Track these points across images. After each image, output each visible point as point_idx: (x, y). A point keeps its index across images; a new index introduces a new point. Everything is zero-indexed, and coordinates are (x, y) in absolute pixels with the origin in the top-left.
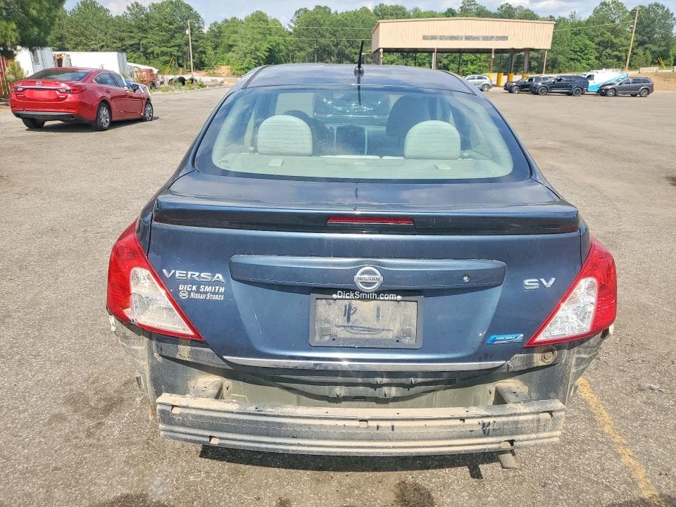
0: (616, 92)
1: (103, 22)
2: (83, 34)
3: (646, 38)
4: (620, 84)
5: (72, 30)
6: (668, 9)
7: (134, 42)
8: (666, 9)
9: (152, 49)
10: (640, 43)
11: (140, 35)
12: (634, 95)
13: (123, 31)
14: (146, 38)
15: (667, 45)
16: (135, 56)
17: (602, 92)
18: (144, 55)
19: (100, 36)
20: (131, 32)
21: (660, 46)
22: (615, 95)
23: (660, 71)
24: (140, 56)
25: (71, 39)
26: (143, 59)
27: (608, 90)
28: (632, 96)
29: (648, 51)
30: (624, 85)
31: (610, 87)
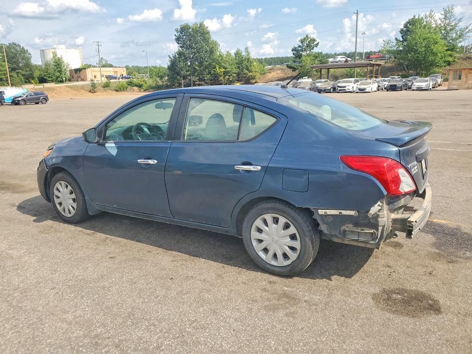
0: (25, 101)
3: (15, 66)
4: (27, 96)
6: (23, 47)
8: (21, 47)
10: (13, 70)
12: (37, 103)
15: (31, 70)
17: (15, 102)
21: (26, 71)
22: (25, 104)
23: (35, 87)
27: (19, 101)
28: (36, 103)
29: (19, 74)
30: (29, 97)
31: (20, 99)
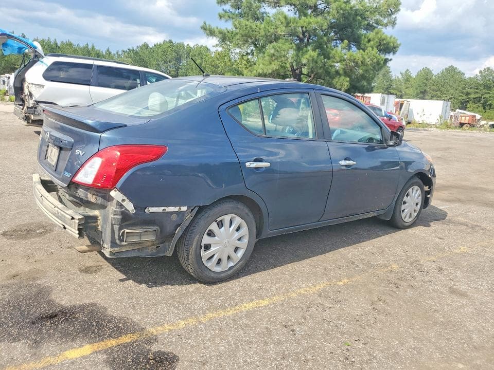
1: (457, 82)
2: (439, 90)
5: (433, 87)
7: (476, 96)
9: (490, 102)
11: (484, 91)
13: (471, 88)
14: (489, 93)
16: (475, 106)
18: (483, 106)
19: (452, 91)
20: (477, 89)
24: (479, 106)
25: (430, 93)
26: (481, 109)
